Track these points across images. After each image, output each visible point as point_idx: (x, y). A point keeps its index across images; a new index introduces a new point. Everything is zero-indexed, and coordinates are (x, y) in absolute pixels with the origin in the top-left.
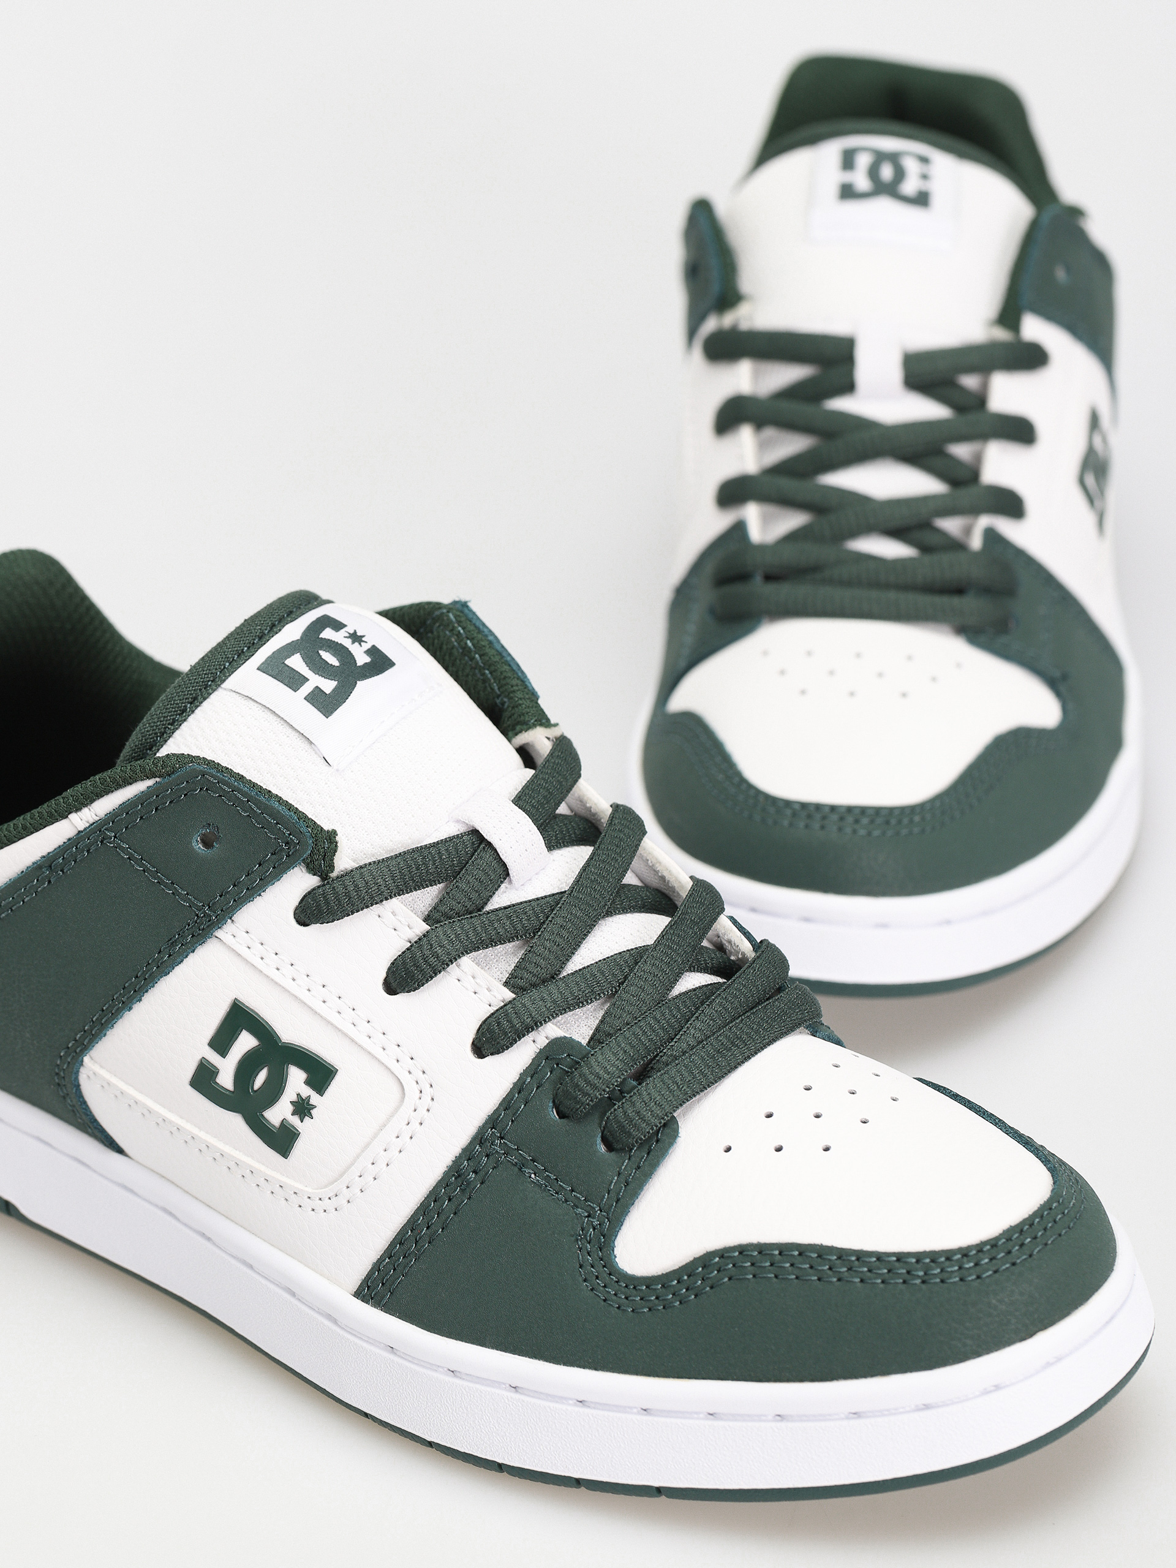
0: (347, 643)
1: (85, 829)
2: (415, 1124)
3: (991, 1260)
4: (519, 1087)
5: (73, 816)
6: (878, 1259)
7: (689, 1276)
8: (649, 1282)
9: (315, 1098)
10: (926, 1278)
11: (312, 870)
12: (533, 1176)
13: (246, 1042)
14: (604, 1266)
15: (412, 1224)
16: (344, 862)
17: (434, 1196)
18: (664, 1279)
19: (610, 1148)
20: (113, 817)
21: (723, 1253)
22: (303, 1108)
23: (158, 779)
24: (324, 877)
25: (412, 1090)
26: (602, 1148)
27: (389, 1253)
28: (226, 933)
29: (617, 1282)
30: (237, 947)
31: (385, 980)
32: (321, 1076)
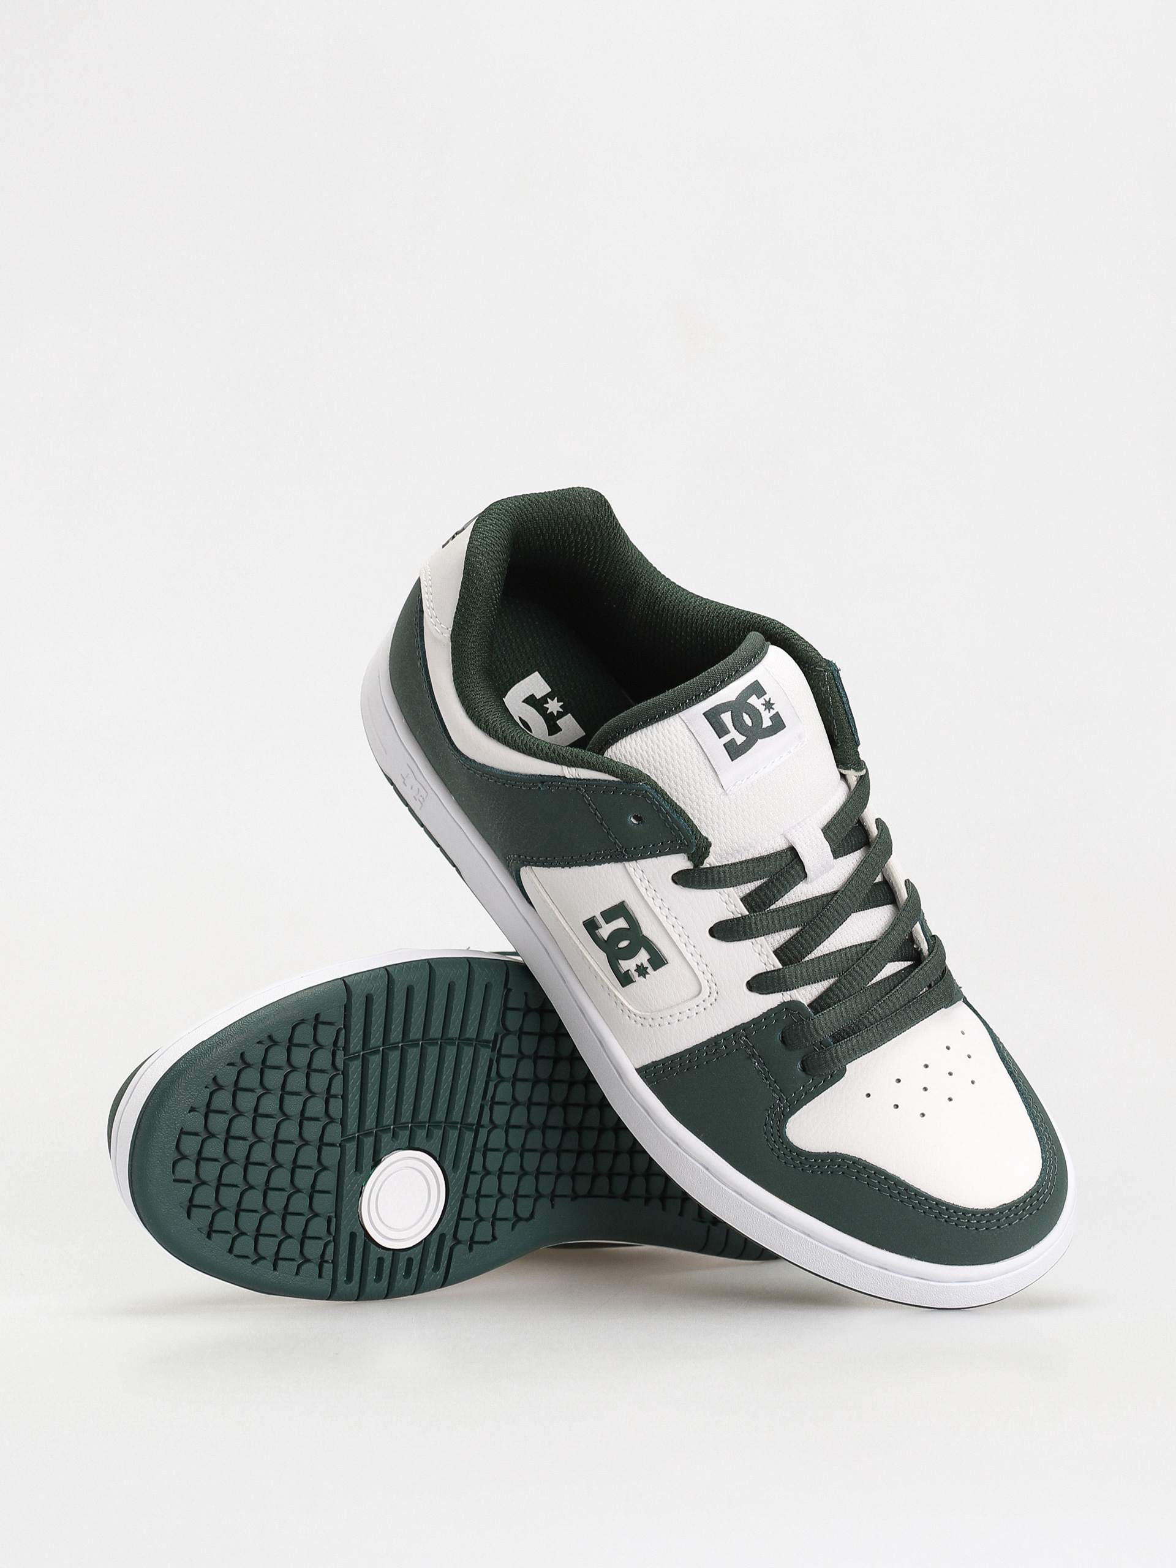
0: (761, 708)
1: (569, 778)
2: (701, 1008)
3: (987, 1222)
4: (766, 1016)
5: (565, 767)
6: (926, 1199)
7: (822, 1161)
8: (800, 1152)
10: (947, 1220)
11: (691, 859)
12: (756, 1064)
13: (621, 923)
14: (778, 1131)
16: (711, 861)
18: (809, 1155)
19: (804, 1069)
20: (587, 782)
21: (844, 1158)
23: (620, 780)
24: (696, 866)
25: (706, 991)
26: (799, 1066)
27: (664, 1062)
28: (631, 866)
29: (783, 1143)
30: (634, 877)
31: (712, 927)
32: (658, 961)
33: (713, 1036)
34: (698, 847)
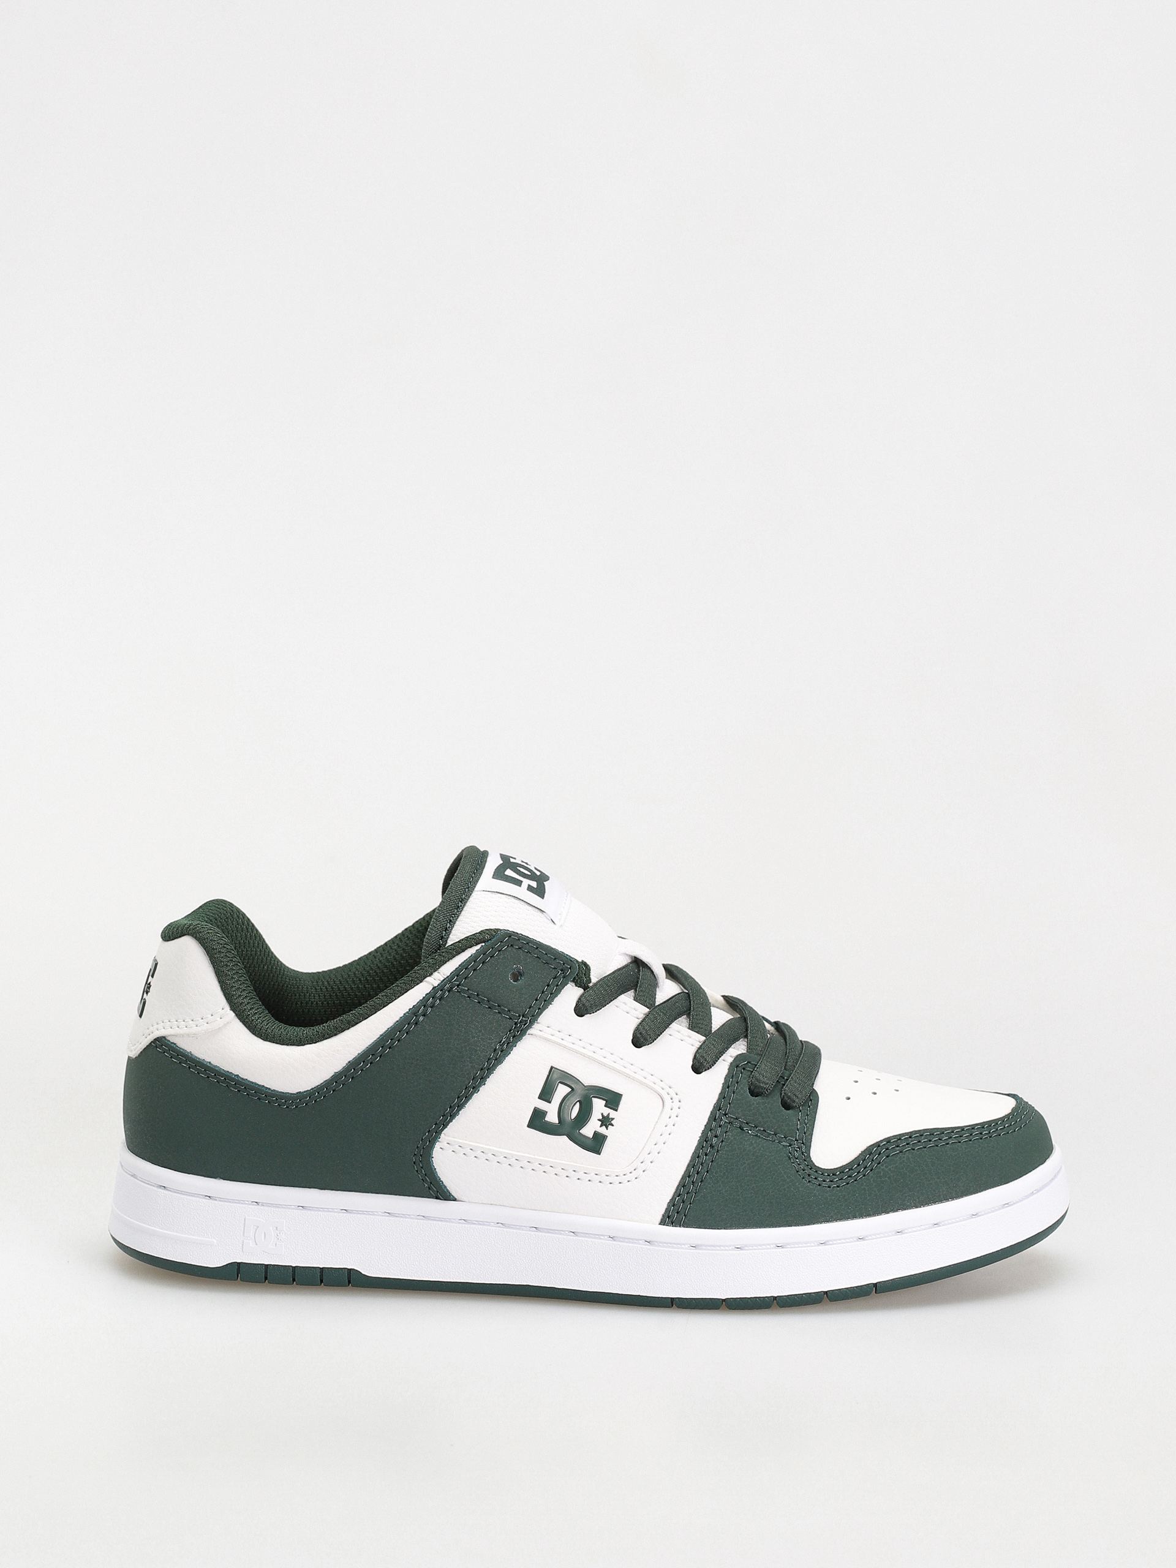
1: (439, 985)
2: (674, 1117)
4: (727, 1085)
5: (428, 979)
7: (863, 1161)
8: (840, 1170)
9: (613, 1114)
11: (578, 983)
12: (750, 1131)
13: (562, 1091)
14: (810, 1168)
15: (687, 1175)
16: (595, 976)
17: (696, 1155)
18: (849, 1166)
19: (787, 1108)
20: (456, 973)
22: (606, 1121)
23: (483, 944)
24: (585, 988)
25: (667, 1098)
27: (677, 1193)
28: (535, 1030)
29: (822, 1174)
30: (546, 1036)
31: (633, 1039)
32: (613, 1100)
33: (700, 1135)
34: (578, 973)
